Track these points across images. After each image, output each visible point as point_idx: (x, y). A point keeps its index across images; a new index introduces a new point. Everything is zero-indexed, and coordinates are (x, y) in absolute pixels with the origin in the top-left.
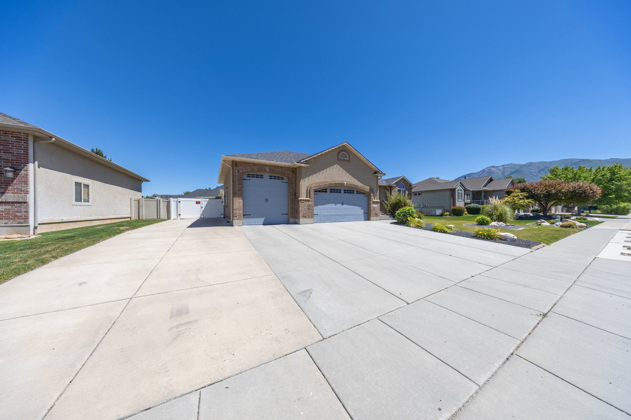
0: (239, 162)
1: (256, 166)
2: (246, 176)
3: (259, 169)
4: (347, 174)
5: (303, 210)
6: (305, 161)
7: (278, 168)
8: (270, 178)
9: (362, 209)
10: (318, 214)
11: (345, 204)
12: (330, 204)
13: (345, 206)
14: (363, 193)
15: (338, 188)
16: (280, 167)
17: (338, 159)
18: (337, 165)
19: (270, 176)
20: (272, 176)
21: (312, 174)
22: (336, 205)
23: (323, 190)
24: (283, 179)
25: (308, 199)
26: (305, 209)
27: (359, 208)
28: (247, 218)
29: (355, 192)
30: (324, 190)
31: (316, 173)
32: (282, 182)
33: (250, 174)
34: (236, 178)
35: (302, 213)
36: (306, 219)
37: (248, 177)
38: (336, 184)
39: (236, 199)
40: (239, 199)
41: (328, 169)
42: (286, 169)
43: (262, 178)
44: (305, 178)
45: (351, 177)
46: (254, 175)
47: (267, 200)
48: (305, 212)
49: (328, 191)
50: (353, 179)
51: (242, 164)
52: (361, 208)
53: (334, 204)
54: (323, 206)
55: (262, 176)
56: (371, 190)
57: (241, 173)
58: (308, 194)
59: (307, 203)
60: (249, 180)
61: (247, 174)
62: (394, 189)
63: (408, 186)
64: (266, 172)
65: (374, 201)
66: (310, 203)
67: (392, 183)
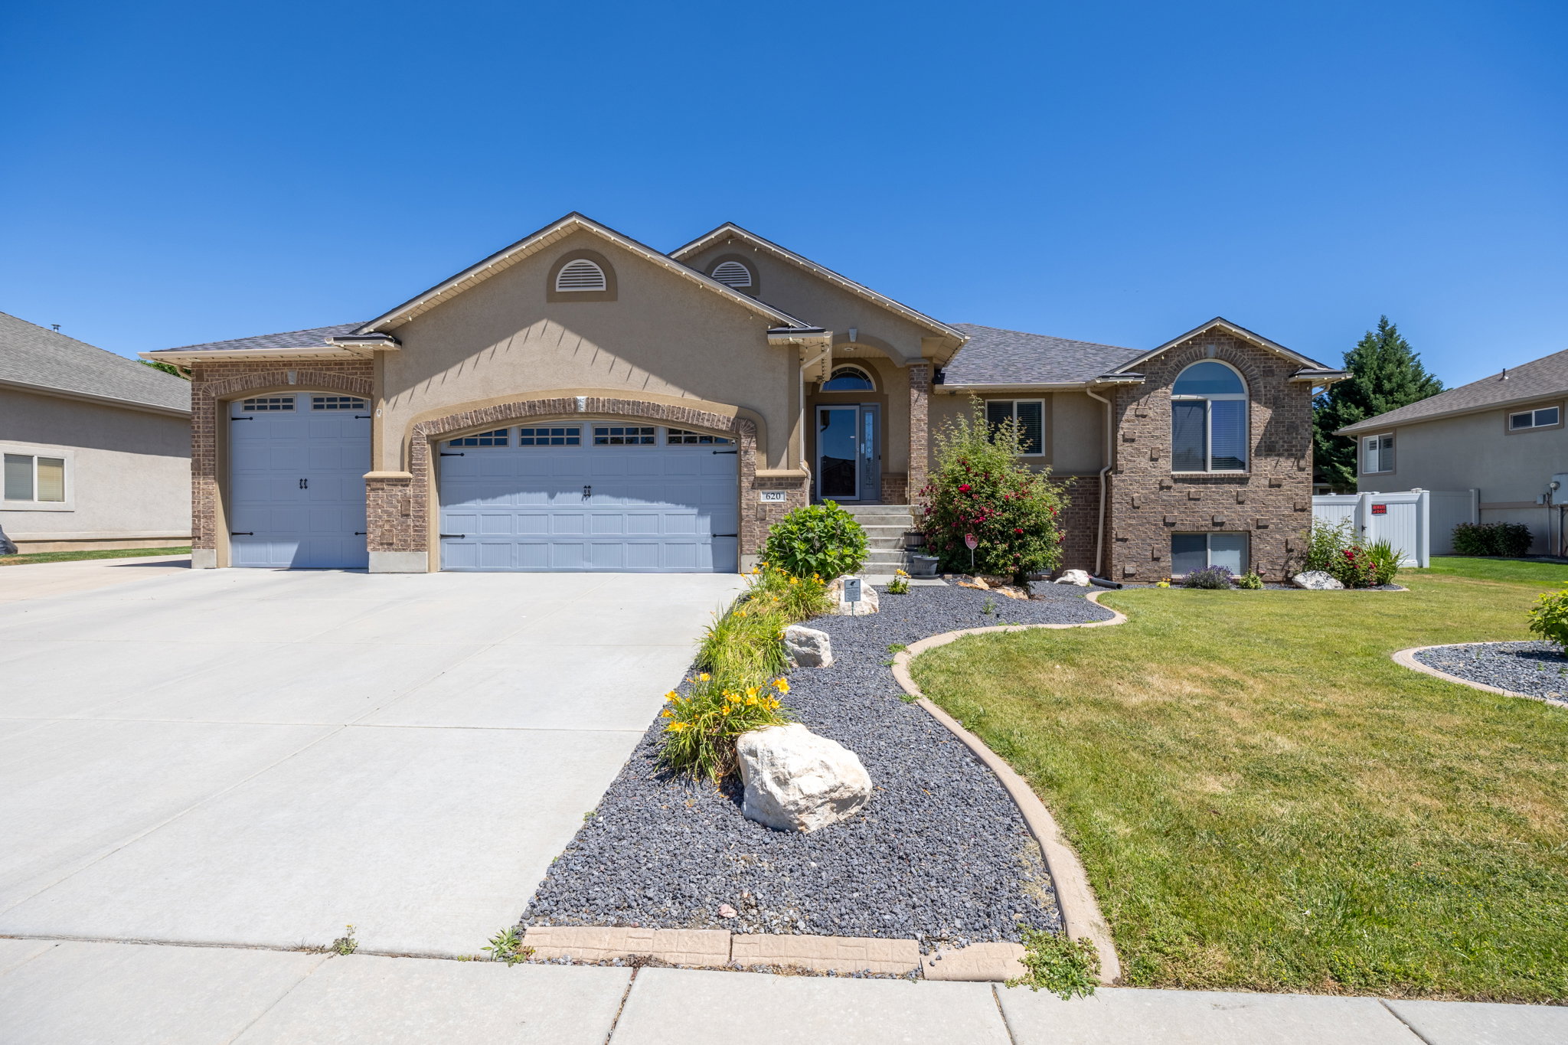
0: (209, 366)
1: (256, 370)
2: (241, 408)
3: (265, 378)
4: (604, 357)
5: (380, 517)
6: (376, 331)
7: (328, 369)
8: (316, 407)
9: (701, 514)
10: (463, 536)
11: (601, 493)
12: (523, 495)
13: (601, 502)
14: (707, 440)
15: (564, 422)
16: (336, 364)
17: (552, 296)
18: (544, 322)
19: (316, 400)
20: (322, 400)
21: (429, 374)
22: (552, 496)
23: (490, 434)
24: (361, 406)
25: (406, 474)
26: (390, 514)
27: (682, 509)
28: (242, 542)
29: (661, 436)
30: (493, 437)
31: (444, 367)
32: (357, 417)
33: (252, 401)
34: (198, 418)
35: (378, 532)
36: (391, 555)
37: (247, 408)
38: (532, 406)
39: (199, 483)
40: (206, 484)
41: (503, 345)
42: (357, 368)
43: (291, 407)
44: (399, 391)
45: (622, 366)
46: (265, 401)
47: (304, 484)
48: (387, 527)
49: (514, 437)
50: (639, 375)
51: (218, 371)
52: (695, 511)
53: (544, 495)
54: (490, 500)
55: (291, 400)
56: (750, 422)
57: (213, 399)
58: (409, 458)
59: (397, 491)
60: (251, 419)
61: (246, 402)
62: (1135, 399)
63: (1268, 372)
64: (293, 388)
65: (760, 473)
66: (410, 491)
67: (1113, 371)
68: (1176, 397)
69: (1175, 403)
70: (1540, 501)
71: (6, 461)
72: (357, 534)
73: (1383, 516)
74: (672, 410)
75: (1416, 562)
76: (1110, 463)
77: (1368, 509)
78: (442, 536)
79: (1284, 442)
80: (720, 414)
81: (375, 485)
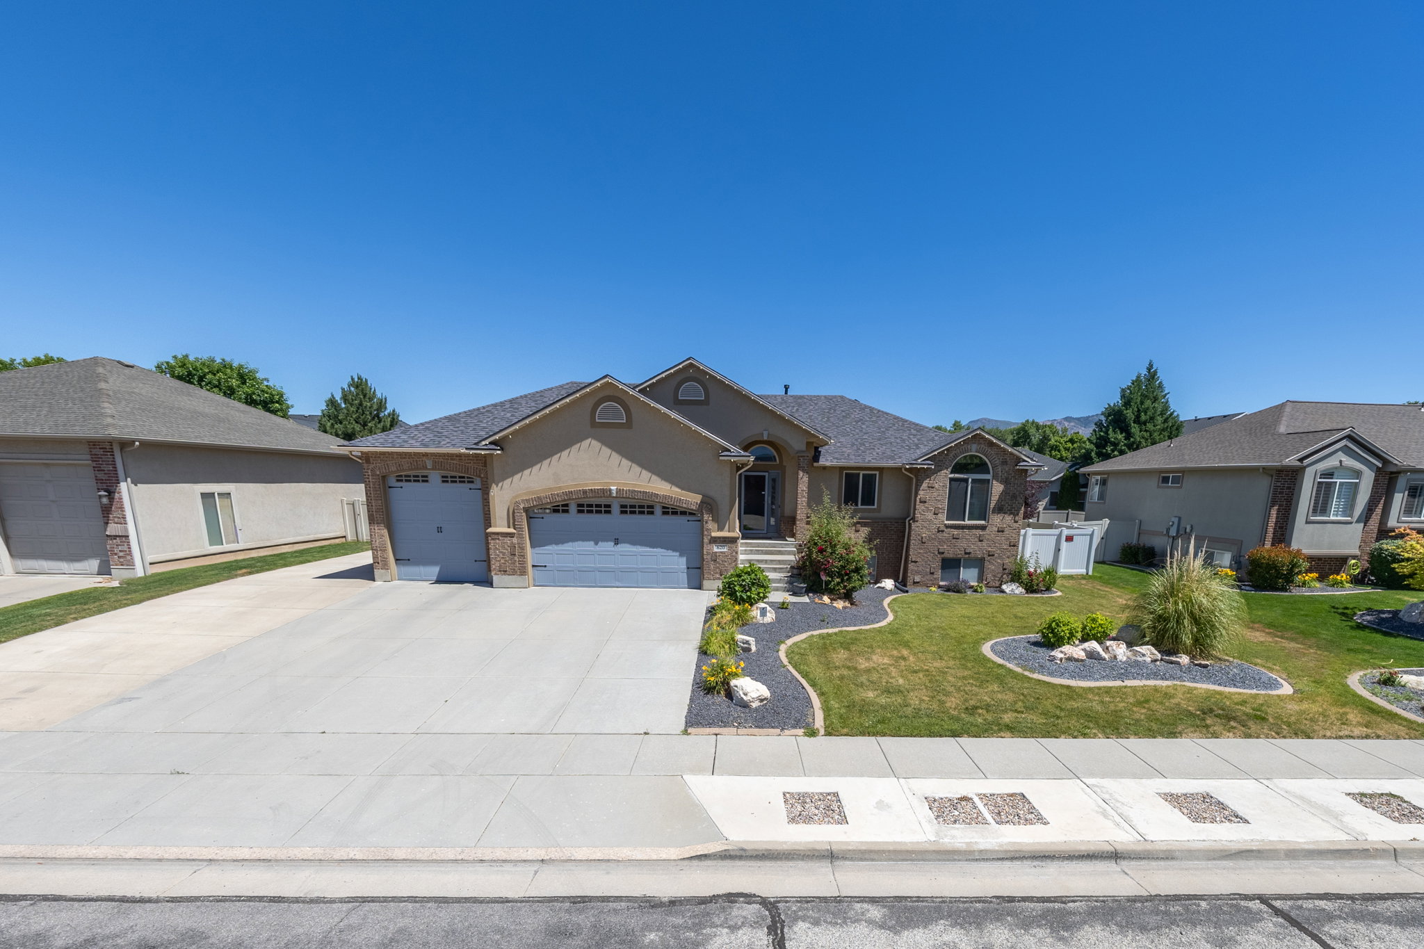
0: (373, 454)
1: (404, 458)
2: (394, 480)
3: (411, 464)
4: (625, 463)
5: (498, 555)
6: (490, 444)
7: (452, 459)
8: (443, 481)
9: (681, 555)
10: (545, 566)
11: (624, 543)
12: (580, 543)
13: (624, 548)
14: (683, 513)
15: (603, 501)
16: (457, 456)
17: (593, 424)
18: (590, 440)
19: (443, 477)
20: (447, 477)
21: (521, 469)
22: (596, 544)
23: (558, 506)
24: (472, 482)
25: (512, 530)
26: (504, 554)
27: (670, 553)
28: (403, 565)
29: (658, 510)
30: (561, 508)
31: (531, 465)
32: (470, 489)
33: (401, 476)
34: (370, 487)
35: (498, 564)
36: (506, 578)
37: (398, 481)
38: (585, 492)
39: (374, 529)
40: (379, 529)
41: (565, 453)
42: (471, 460)
43: (427, 481)
44: (503, 479)
45: (636, 469)
46: (410, 476)
47: (440, 530)
48: (502, 561)
49: (573, 508)
50: (646, 474)
51: (379, 457)
52: (678, 554)
53: (592, 543)
54: (560, 545)
55: (427, 477)
56: (709, 505)
57: (378, 475)
58: (512, 520)
59: (508, 540)
60: (401, 487)
61: (397, 476)
62: (929, 477)
63: (1004, 463)
64: (429, 469)
65: (714, 534)
66: (515, 540)
67: (916, 460)
68: (952, 476)
69: (951, 480)
70: (1165, 533)
71: (202, 498)
72: (476, 561)
73: (1071, 543)
74: (665, 497)
75: (1085, 570)
76: (912, 515)
77: (1064, 538)
78: (533, 566)
79: (1009, 505)
80: (692, 499)
81: (494, 537)
